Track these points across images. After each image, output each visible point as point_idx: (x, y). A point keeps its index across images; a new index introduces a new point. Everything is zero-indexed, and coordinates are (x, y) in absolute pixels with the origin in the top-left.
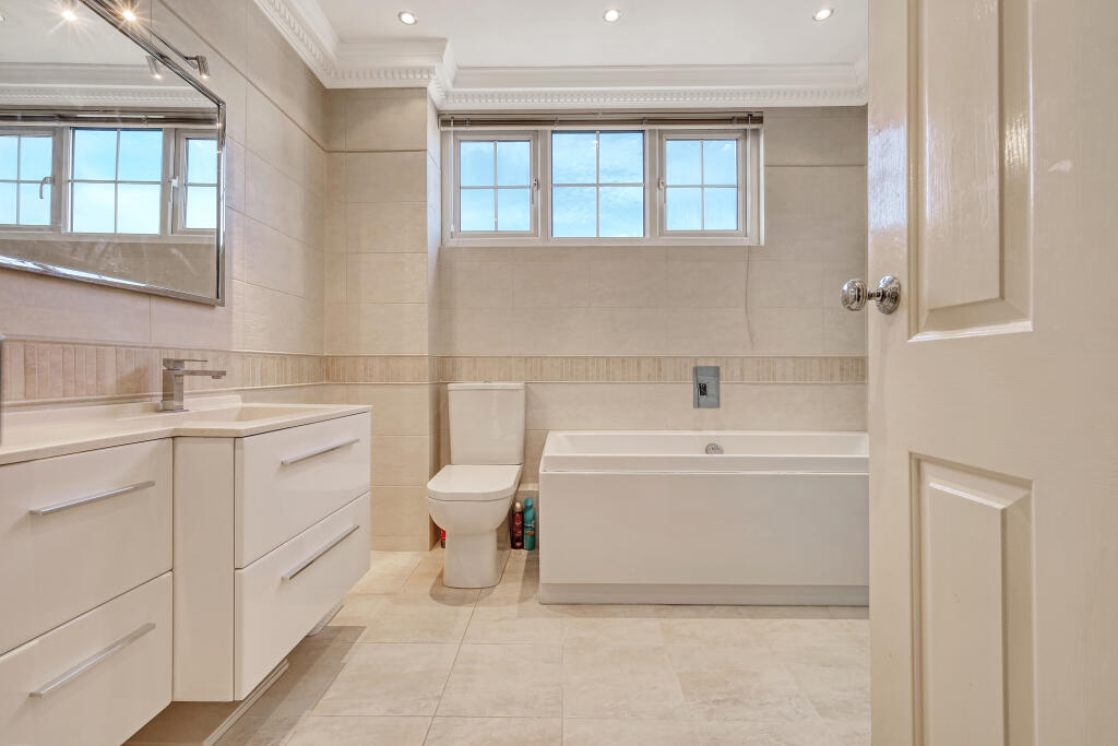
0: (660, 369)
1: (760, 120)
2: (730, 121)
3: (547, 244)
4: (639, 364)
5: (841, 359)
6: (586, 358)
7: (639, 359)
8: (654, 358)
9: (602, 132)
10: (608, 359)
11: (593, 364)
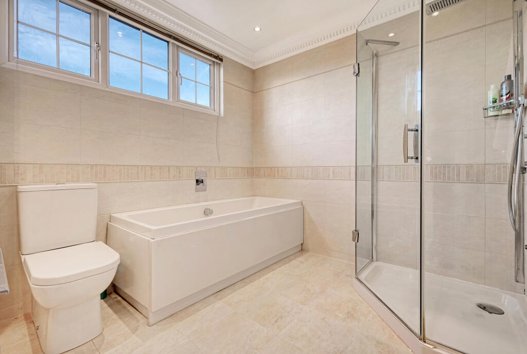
0: (180, 172)
1: (221, 60)
2: (210, 55)
3: (107, 89)
4: (169, 170)
5: (247, 168)
6: (138, 166)
7: (169, 167)
8: (177, 167)
9: (144, 31)
10: (151, 167)
11: (142, 169)
